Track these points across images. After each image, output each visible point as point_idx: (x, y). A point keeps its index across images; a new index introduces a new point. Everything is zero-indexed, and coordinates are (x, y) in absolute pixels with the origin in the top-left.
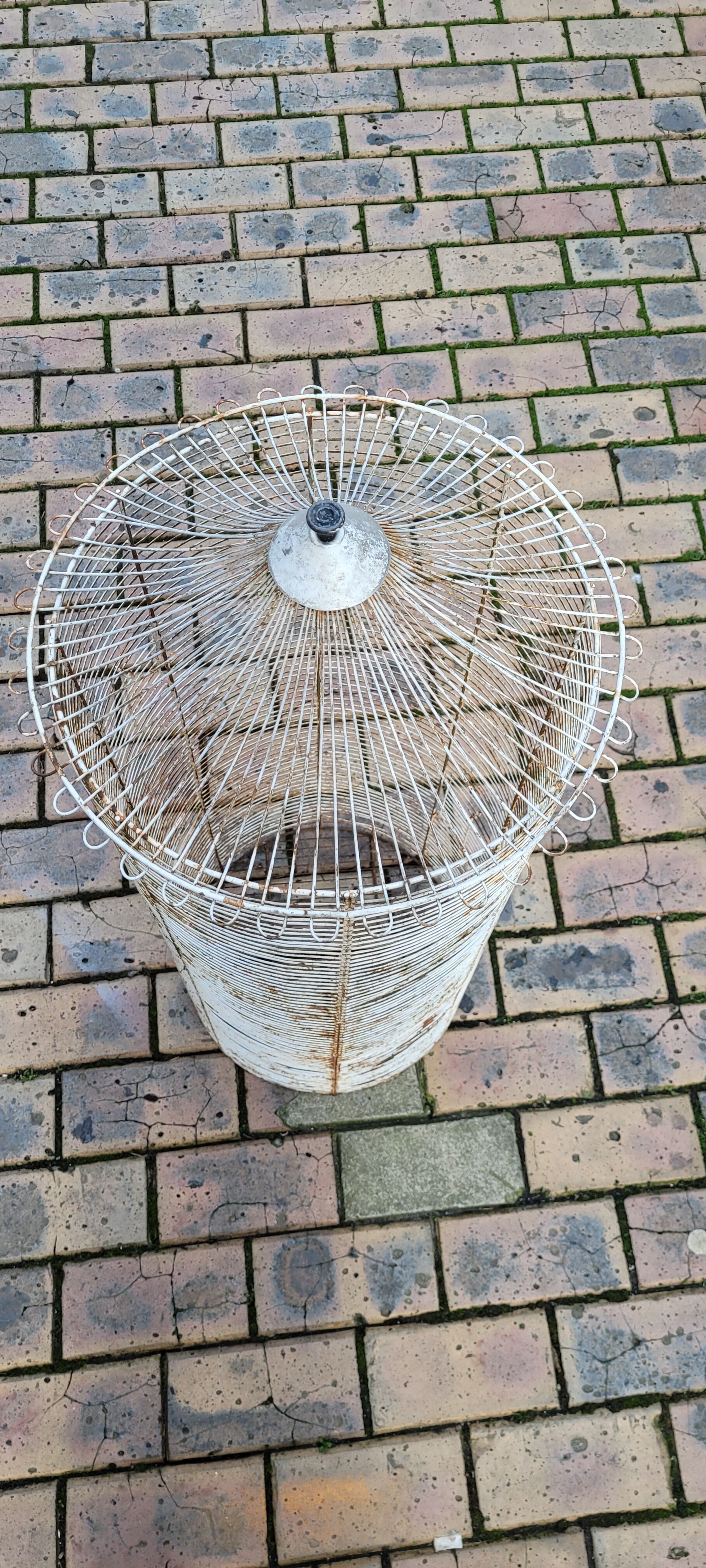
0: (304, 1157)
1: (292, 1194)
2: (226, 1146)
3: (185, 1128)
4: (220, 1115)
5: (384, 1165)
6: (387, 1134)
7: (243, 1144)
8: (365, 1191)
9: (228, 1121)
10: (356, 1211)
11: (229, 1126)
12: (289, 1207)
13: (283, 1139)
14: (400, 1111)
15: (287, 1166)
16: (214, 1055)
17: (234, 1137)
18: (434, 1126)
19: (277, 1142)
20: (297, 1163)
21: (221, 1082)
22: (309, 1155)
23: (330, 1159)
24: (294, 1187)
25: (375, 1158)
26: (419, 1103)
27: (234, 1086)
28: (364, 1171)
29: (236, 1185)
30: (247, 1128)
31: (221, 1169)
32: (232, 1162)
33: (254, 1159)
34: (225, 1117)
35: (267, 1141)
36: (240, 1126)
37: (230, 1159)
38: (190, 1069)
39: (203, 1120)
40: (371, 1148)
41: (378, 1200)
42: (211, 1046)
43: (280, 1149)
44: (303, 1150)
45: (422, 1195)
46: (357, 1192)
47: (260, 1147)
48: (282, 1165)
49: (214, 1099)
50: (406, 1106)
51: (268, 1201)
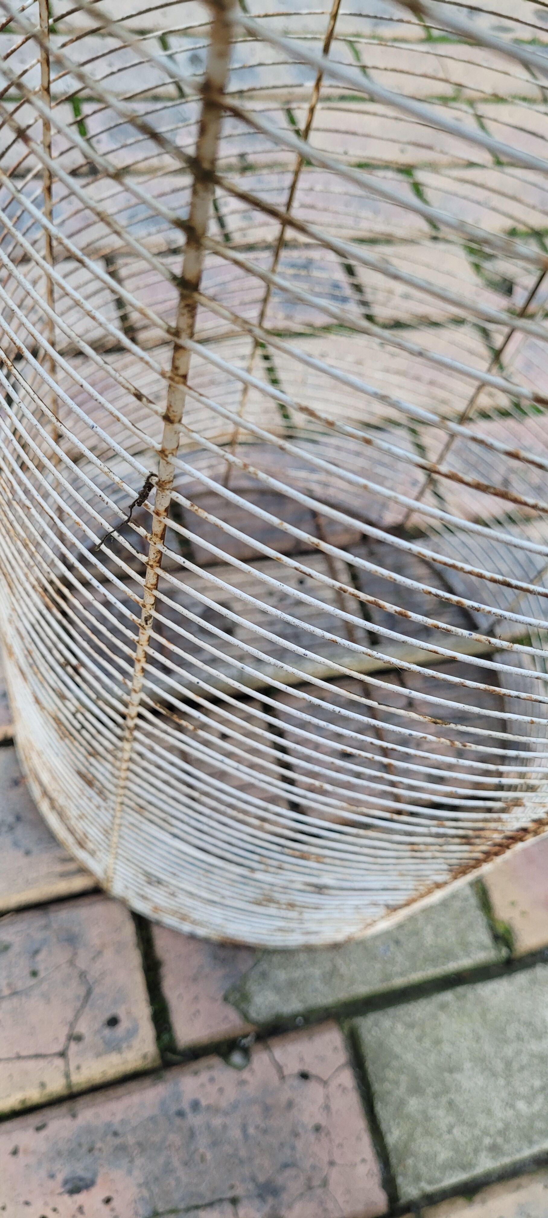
0: (296, 1082)
1: (286, 1166)
2: (132, 1086)
3: (42, 1063)
4: (113, 1022)
5: (451, 1071)
6: (443, 1007)
7: (169, 1075)
8: (427, 1133)
9: (132, 1032)
10: (418, 1178)
11: (136, 1043)
12: (285, 1197)
13: (246, 1052)
14: (456, 958)
15: (267, 1110)
16: (87, 900)
17: (148, 1064)
18: (522, 978)
19: (237, 1058)
20: (284, 1096)
21: (108, 954)
22: (304, 1076)
23: (347, 1078)
24: (288, 1151)
25: (432, 1058)
26: (485, 938)
27: (135, 958)
28: (416, 1089)
29: (168, 1169)
30: (172, 1040)
31: (131, 1140)
32: (152, 1119)
33: (195, 1105)
34: (124, 1025)
35: (215, 1061)
36: (159, 1038)
37: (147, 1114)
38: (39, 936)
39: (78, 1038)
40: (420, 1039)
41: (455, 1147)
42: (78, 884)
43: (246, 1075)
44: (293, 1067)
45: (533, 1118)
46: (411, 1136)
47: (204, 1077)
48: (256, 1109)
49: (97, 990)
50: (465, 946)
51: (239, 1191)
